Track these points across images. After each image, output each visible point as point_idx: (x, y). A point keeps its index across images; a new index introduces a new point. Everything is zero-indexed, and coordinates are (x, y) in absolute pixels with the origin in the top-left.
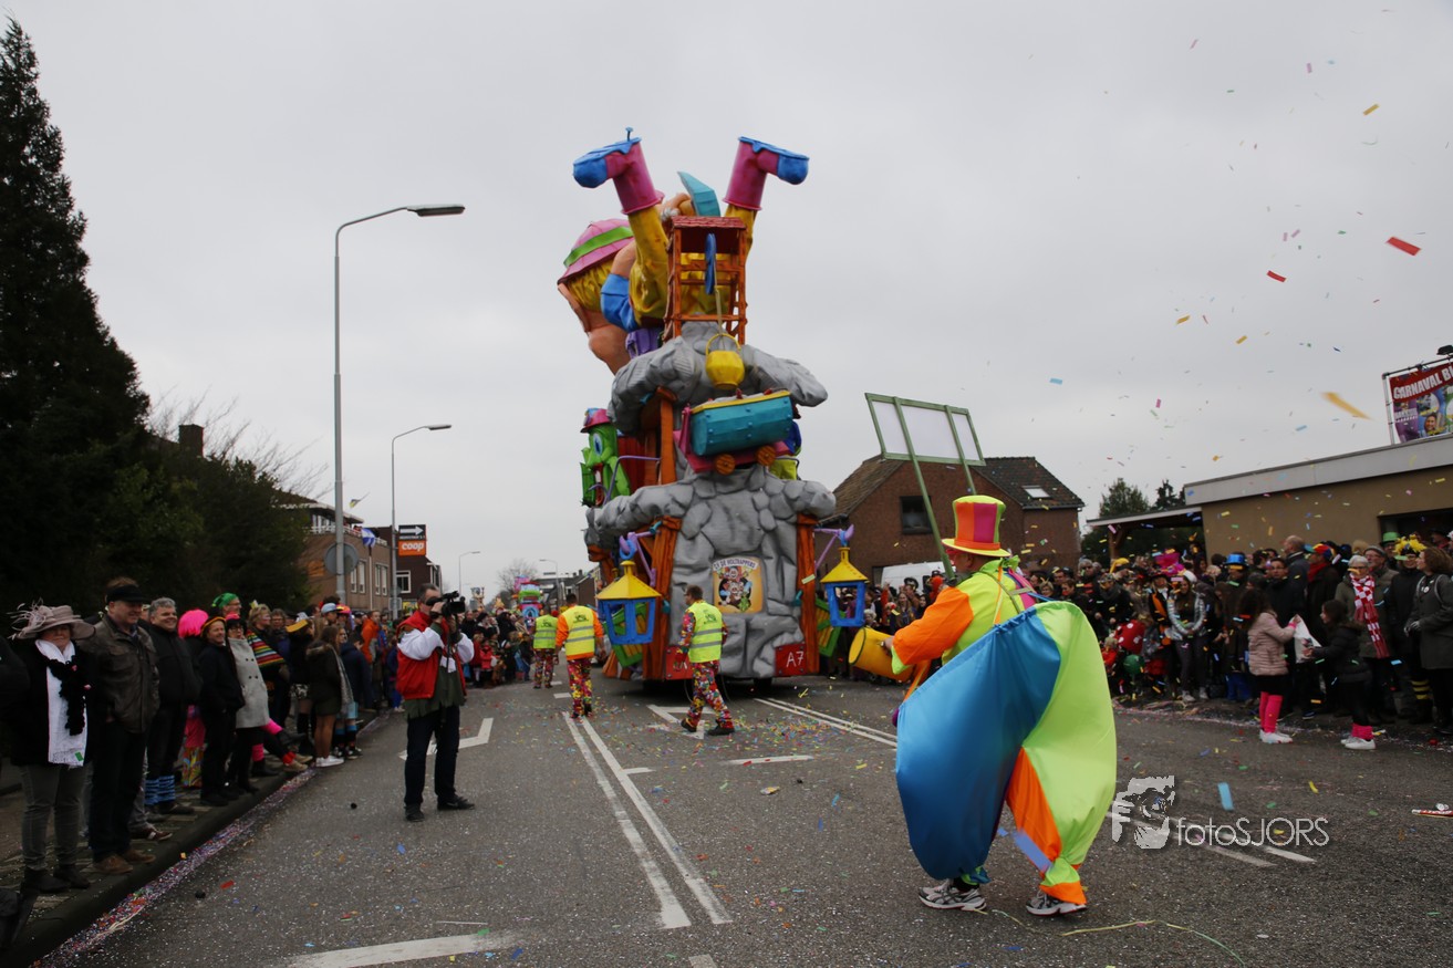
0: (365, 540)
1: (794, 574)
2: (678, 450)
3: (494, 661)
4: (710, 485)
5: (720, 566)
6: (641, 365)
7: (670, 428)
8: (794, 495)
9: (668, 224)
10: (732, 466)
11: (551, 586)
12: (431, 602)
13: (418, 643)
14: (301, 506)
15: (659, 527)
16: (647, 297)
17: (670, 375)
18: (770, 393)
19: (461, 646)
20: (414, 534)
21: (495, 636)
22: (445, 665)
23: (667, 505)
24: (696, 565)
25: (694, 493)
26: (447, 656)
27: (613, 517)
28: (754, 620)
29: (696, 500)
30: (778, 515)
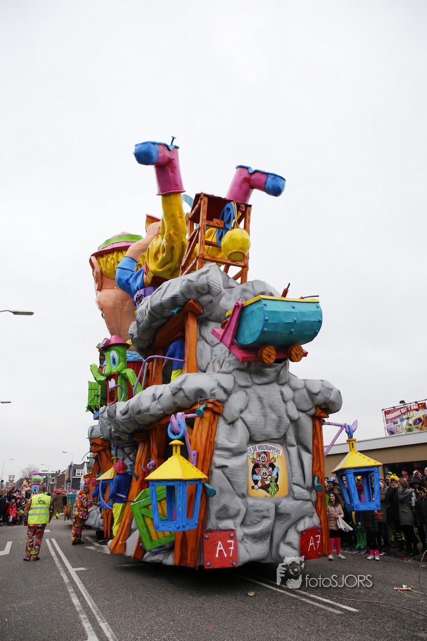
1: (311, 462)
4: (247, 375)
5: (252, 452)
8: (315, 390)
15: (206, 409)
17: (204, 288)
18: (303, 298)
23: (212, 390)
24: (235, 448)
25: (235, 381)
28: (282, 504)
29: (237, 388)
30: (300, 407)
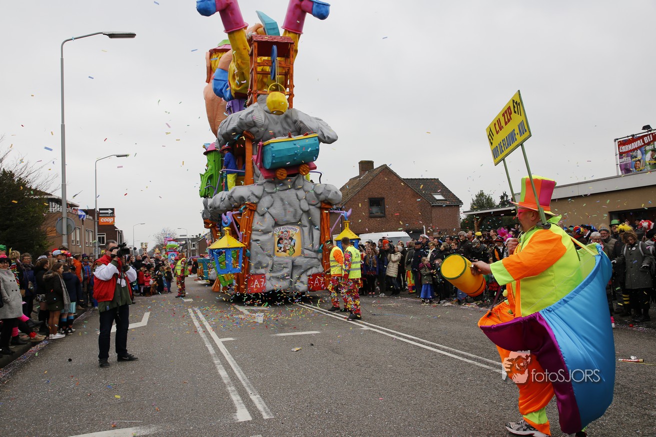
0: (80, 216)
1: (319, 235)
2: (255, 166)
3: (151, 281)
4: (273, 185)
5: (278, 231)
6: (233, 120)
7: (251, 154)
8: (319, 192)
9: (250, 40)
10: (285, 175)
11: (183, 242)
13: (105, 271)
14: (43, 197)
15: (245, 208)
16: (238, 81)
17: (251, 124)
18: (307, 135)
19: (129, 273)
20: (108, 213)
21: (152, 268)
22: (119, 283)
23: (249, 197)
24: (264, 230)
25: (264, 190)
26: (121, 278)
27: (218, 203)
28: (296, 260)
29: (265, 194)
30: (310, 203)
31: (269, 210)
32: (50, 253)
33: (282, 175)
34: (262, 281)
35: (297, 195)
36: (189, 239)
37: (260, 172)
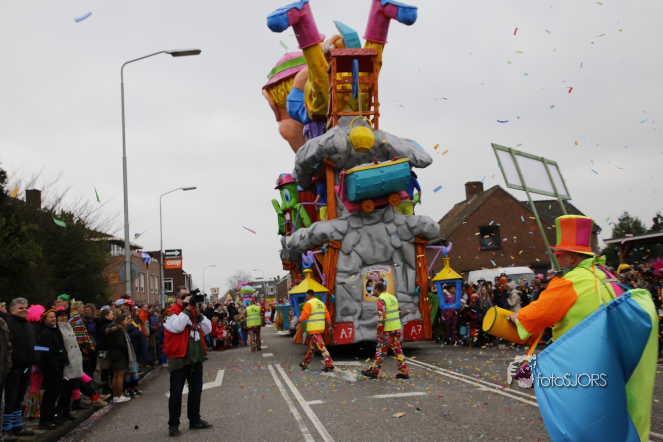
0: (144, 259)
1: (414, 275)
2: (338, 198)
3: (225, 333)
4: (359, 220)
5: (367, 271)
6: (313, 146)
7: (333, 184)
8: (412, 225)
9: (328, 55)
10: (372, 207)
11: (260, 286)
12: (183, 298)
13: (176, 322)
14: (103, 238)
15: (328, 247)
16: (316, 102)
17: (331, 150)
18: (396, 159)
19: (204, 324)
20: (174, 255)
21: (225, 318)
22: (193, 336)
23: (331, 233)
24: (351, 271)
25: (349, 225)
26: (194, 330)
27: (297, 242)
29: (350, 229)
30: (402, 238)
31: (355, 248)
32: (113, 303)
33: (369, 207)
34: (350, 331)
35: (387, 230)
36: (266, 282)
37: (343, 205)
